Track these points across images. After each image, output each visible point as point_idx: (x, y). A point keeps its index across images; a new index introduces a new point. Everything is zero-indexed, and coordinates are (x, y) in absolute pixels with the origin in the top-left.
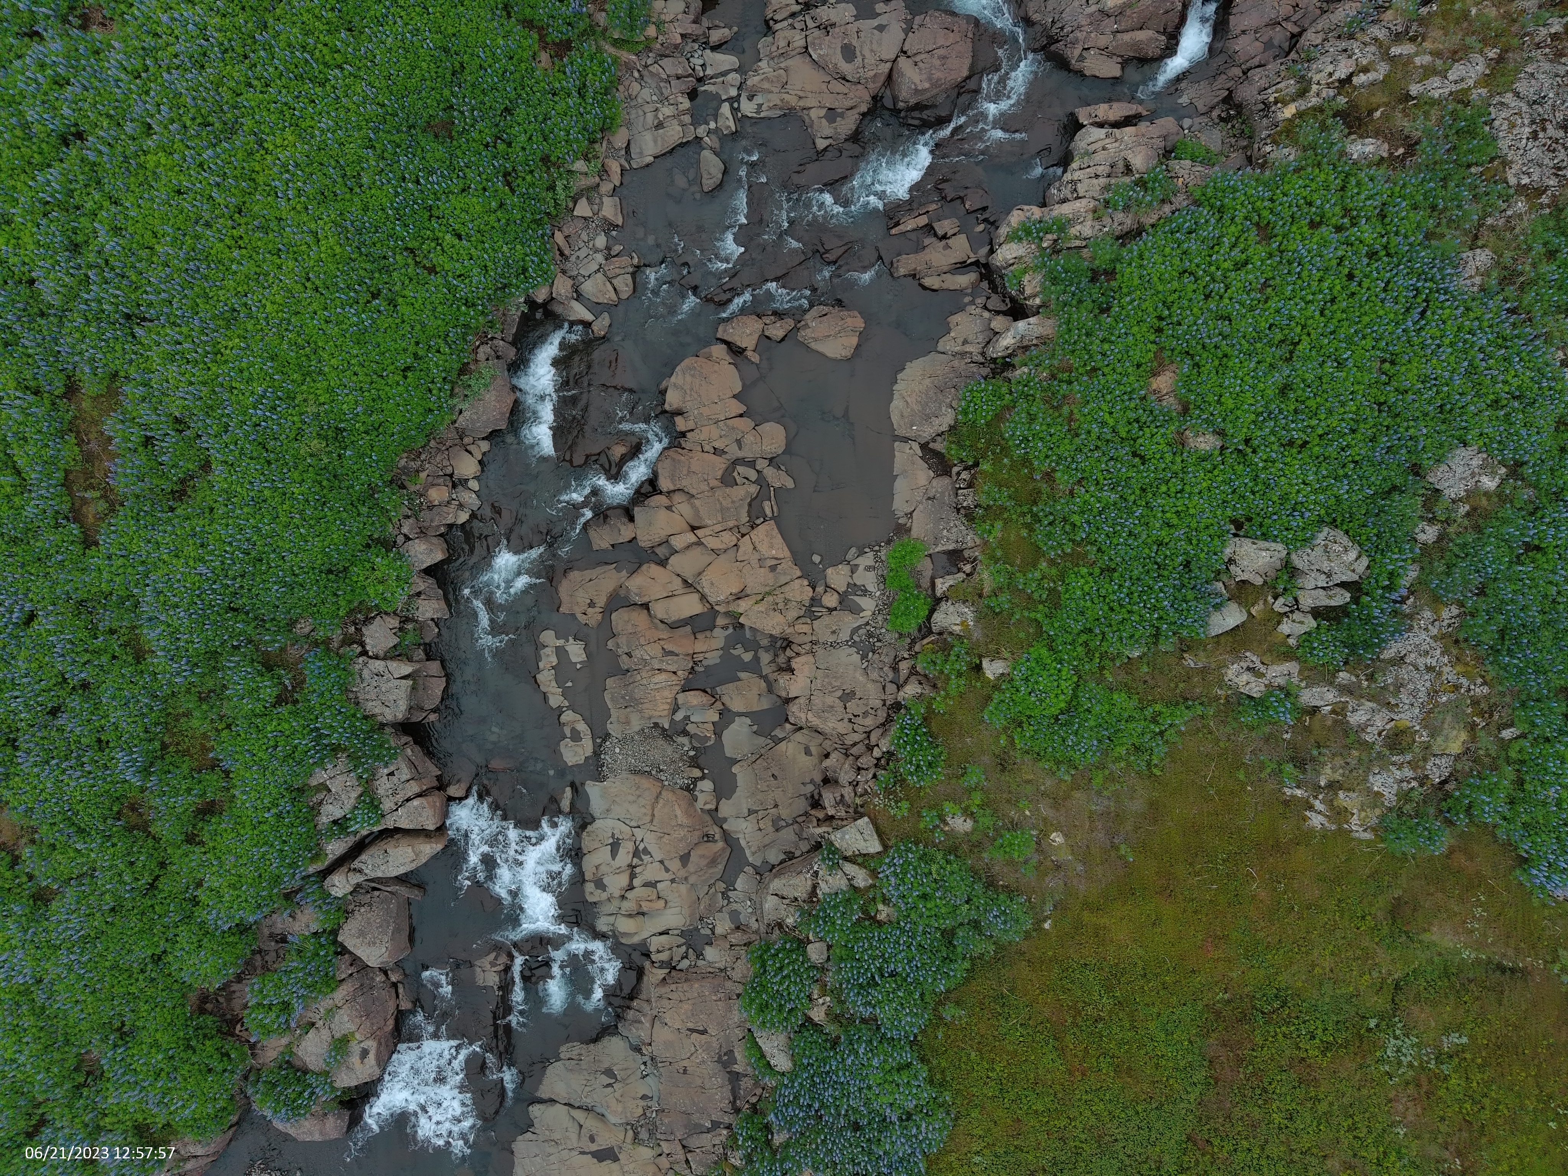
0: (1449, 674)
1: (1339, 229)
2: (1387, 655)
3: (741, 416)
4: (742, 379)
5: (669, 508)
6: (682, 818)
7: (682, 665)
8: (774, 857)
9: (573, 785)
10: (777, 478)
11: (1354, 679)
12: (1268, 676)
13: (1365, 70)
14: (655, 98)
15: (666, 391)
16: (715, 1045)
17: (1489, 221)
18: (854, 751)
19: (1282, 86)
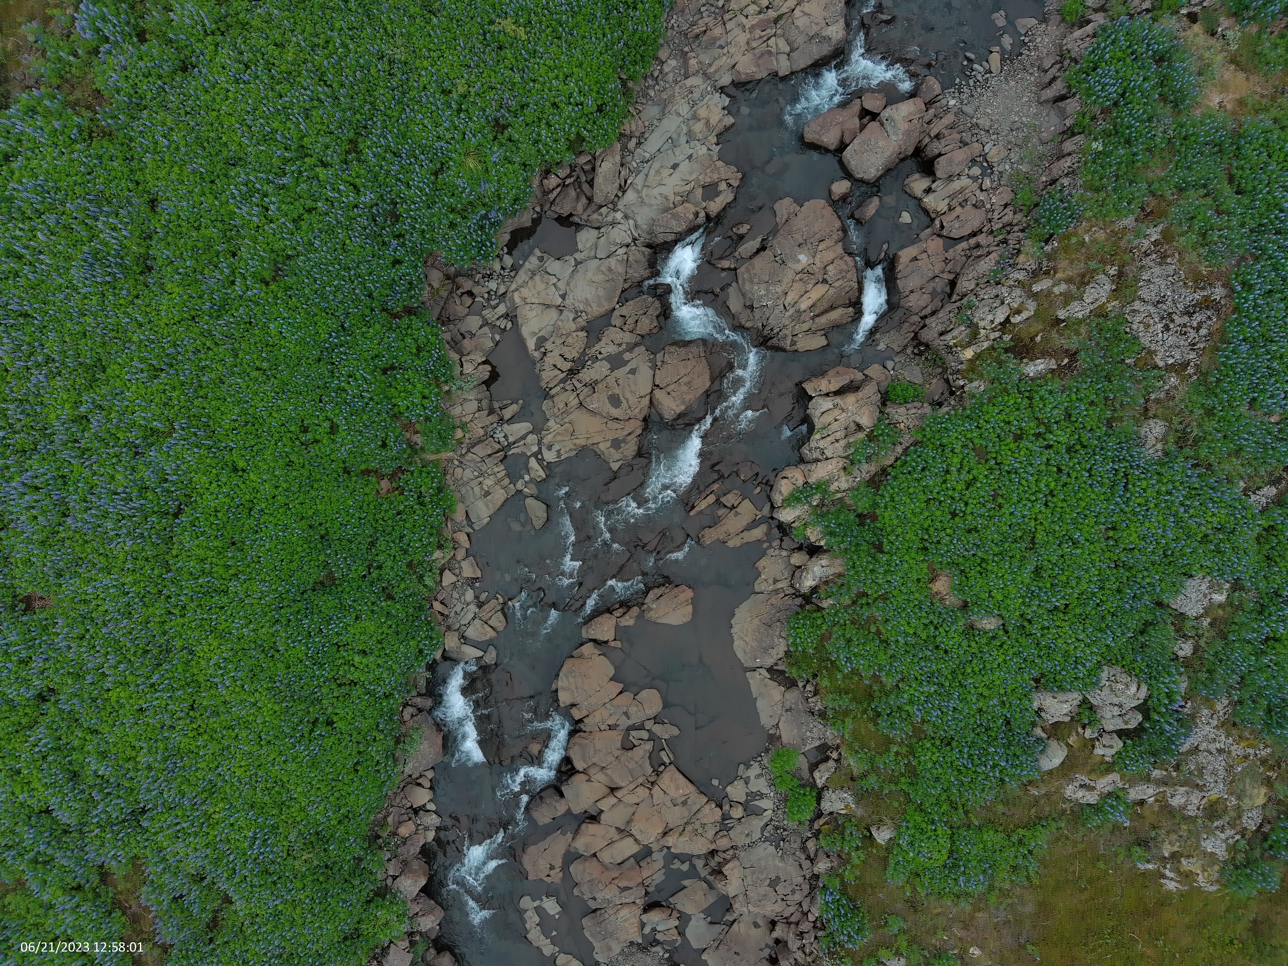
0: (1237, 750)
1: (1038, 435)
2: (1183, 750)
3: (621, 693)
4: (612, 664)
5: (589, 780)
7: (637, 894)
10: (665, 732)
11: (1165, 773)
12: (1098, 787)
13: (1018, 312)
14: (476, 473)
15: (556, 691)
17: (1153, 396)
18: (793, 919)
19: (955, 333)
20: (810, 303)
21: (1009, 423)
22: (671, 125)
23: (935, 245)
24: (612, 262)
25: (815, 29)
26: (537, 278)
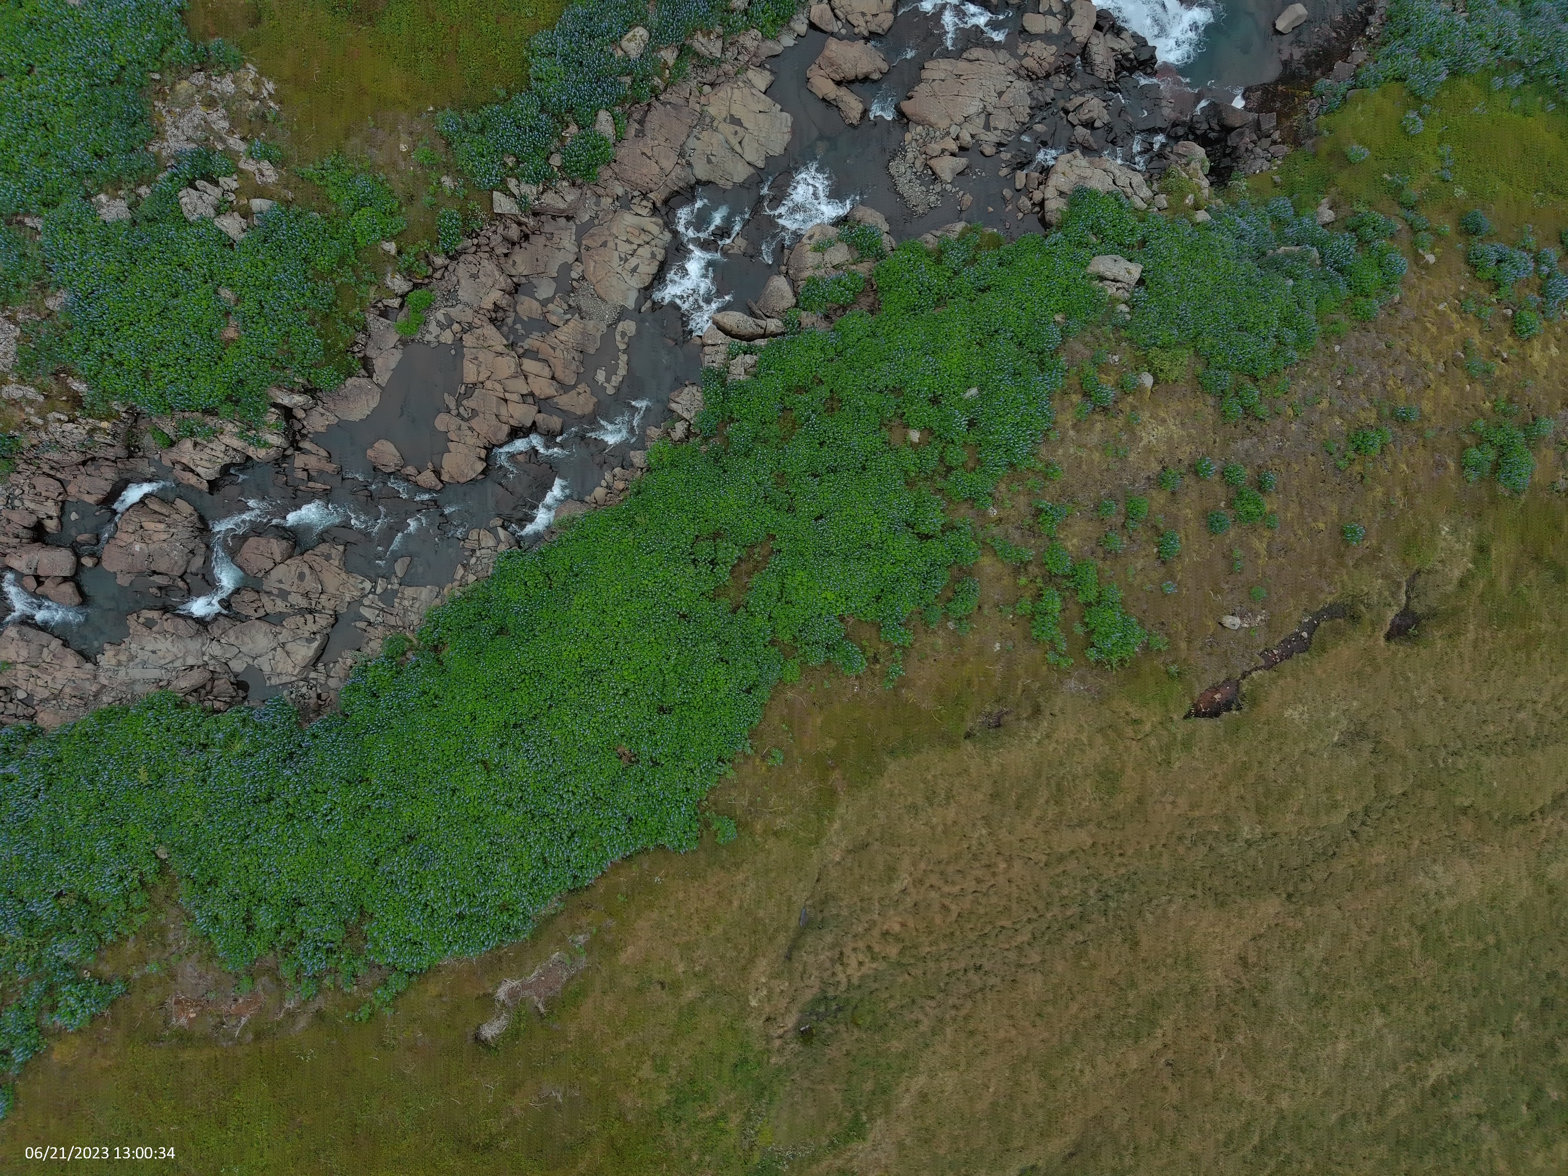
0: (169, 120)
1: (111, 355)
2: (194, 146)
3: (451, 441)
4: (442, 458)
5: (511, 417)
6: (592, 264)
7: (550, 339)
8: (562, 221)
9: (640, 312)
10: (451, 402)
11: (215, 143)
12: (256, 167)
13: (59, 420)
14: (408, 613)
15: (481, 473)
16: (641, 144)
17: (38, 319)
18: (488, 249)
19: (102, 440)
20: (158, 525)
21: (118, 375)
22: (137, 673)
23: (72, 489)
24: (232, 640)
25: (21, 644)
26: (278, 671)
